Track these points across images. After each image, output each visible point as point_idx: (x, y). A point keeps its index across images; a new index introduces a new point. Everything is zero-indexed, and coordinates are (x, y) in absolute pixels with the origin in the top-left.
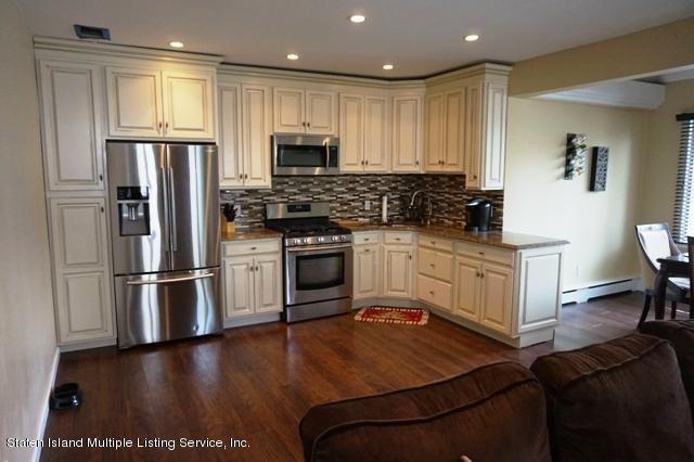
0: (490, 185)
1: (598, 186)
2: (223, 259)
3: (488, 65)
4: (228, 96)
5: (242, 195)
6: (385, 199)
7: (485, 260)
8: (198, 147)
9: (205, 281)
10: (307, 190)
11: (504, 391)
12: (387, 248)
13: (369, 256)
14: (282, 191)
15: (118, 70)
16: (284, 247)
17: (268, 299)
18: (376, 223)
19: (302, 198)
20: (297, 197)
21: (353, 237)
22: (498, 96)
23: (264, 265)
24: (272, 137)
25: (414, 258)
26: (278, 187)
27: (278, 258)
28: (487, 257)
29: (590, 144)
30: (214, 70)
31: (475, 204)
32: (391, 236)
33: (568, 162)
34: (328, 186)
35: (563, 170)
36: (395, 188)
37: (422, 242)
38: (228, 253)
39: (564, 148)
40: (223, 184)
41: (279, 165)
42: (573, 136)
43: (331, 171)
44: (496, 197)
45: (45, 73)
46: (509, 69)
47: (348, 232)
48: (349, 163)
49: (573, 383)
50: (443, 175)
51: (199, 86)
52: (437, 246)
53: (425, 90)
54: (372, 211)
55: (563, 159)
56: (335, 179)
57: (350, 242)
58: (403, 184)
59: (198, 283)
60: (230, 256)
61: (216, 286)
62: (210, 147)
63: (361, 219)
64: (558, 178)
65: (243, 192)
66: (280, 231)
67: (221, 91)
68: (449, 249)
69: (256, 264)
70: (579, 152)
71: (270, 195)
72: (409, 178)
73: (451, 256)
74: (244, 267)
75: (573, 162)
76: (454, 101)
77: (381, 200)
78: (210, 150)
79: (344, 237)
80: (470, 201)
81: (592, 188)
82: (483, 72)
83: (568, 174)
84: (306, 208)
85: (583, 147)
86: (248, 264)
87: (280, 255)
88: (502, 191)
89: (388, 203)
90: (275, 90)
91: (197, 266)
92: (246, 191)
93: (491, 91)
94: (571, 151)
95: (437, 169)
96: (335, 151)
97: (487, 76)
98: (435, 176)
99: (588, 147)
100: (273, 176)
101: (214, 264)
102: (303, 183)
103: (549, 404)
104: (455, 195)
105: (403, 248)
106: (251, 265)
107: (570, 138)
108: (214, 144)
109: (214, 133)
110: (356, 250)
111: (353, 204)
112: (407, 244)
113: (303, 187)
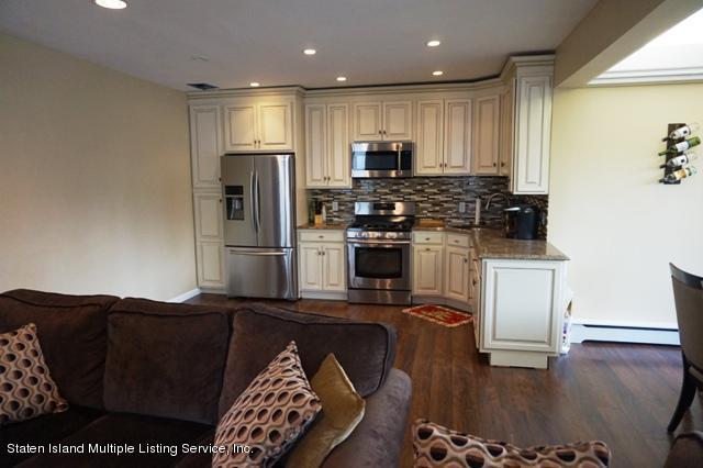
2: (298, 243)
6: (477, 202)
8: (286, 156)
10: (398, 191)
12: (449, 249)
13: (431, 255)
15: (231, 106)
16: (347, 239)
17: (334, 280)
20: (388, 197)
21: (413, 236)
23: (331, 252)
24: (351, 146)
27: (341, 246)
30: (294, 97)
32: (453, 237)
38: (302, 239)
40: (309, 185)
43: (404, 174)
45: (193, 113)
48: (425, 164)
51: (281, 110)
54: (466, 213)
57: (409, 239)
60: (304, 242)
63: (454, 221)
69: (324, 250)
74: (315, 251)
77: (474, 202)
79: (401, 234)
82: (516, 67)
84: (391, 206)
86: (317, 249)
87: (344, 245)
88: (546, 196)
97: (519, 71)
100: (352, 178)
105: (461, 251)
106: (320, 250)
108: (293, 153)
109: (293, 145)
110: (416, 248)
111: (446, 205)
112: (464, 247)
113: (395, 188)
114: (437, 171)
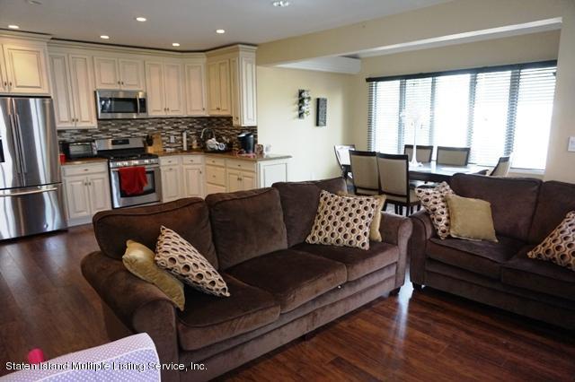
0: (247, 123)
1: (321, 123)
2: (63, 178)
3: (240, 46)
4: (58, 62)
5: (76, 134)
6: (185, 134)
7: (243, 170)
8: (38, 100)
9: (51, 193)
10: (126, 130)
11: (187, 206)
12: (185, 167)
13: (173, 173)
14: (107, 130)
16: (109, 168)
18: (179, 151)
19: (122, 135)
20: (119, 134)
21: (159, 161)
22: (249, 65)
23: (95, 181)
24: (95, 92)
25: (204, 173)
26: (104, 128)
27: (104, 176)
28: (243, 168)
29: (314, 96)
30: (46, 44)
31: (243, 135)
32: (187, 158)
33: (300, 108)
34: (142, 126)
35: (297, 113)
36: (193, 127)
37: (208, 162)
39: (297, 99)
40: (59, 126)
41: (102, 111)
42: (303, 91)
43: (142, 115)
44: (253, 130)
46: (255, 48)
47: (156, 156)
48: (154, 109)
49: (219, 202)
50: (214, 117)
51: (34, 56)
52: (217, 163)
53: (205, 59)
54: (176, 143)
55: (297, 106)
56: (147, 121)
57: (157, 164)
58: (198, 124)
59: (45, 195)
60: (69, 176)
61: (60, 197)
62: (47, 99)
63: (169, 149)
64: (294, 118)
65: (76, 132)
66: (105, 158)
67: (52, 58)
68: (223, 164)
69: (89, 181)
70: (306, 101)
71: (97, 133)
72: (201, 119)
73: (223, 169)
74: (80, 183)
75: (303, 108)
76: (223, 68)
77: (182, 135)
78: (47, 101)
79: (153, 160)
80: (239, 134)
81: (317, 125)
82: (238, 50)
83: (301, 115)
84: (126, 141)
85: (309, 98)
86: (83, 181)
87: (107, 174)
88: (256, 127)
89: (187, 137)
90: (95, 58)
91: (43, 182)
92: (79, 130)
93: (244, 63)
94: (301, 101)
95: (216, 113)
96: (143, 102)
97: (241, 53)
98: (219, 118)
99: (312, 98)
100: (98, 120)
101: (56, 181)
102: (123, 124)
103: (210, 212)
104: (231, 130)
105: (196, 167)
106: (85, 181)
107: (301, 93)
108: (50, 97)
109: (49, 89)
110: (163, 169)
112: (198, 164)
113: (123, 127)
114: (163, 114)
